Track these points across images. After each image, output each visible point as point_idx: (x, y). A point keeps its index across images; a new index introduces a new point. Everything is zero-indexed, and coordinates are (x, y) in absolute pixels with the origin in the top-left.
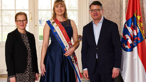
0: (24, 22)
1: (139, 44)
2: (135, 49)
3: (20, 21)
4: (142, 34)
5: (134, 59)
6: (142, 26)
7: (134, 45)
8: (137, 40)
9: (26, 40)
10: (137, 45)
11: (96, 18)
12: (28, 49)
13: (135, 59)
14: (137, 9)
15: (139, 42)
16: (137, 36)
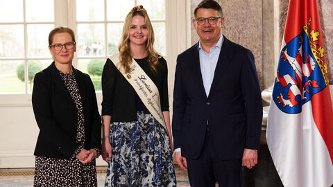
0: (69, 47)
1: (317, 97)
2: (307, 107)
3: (59, 45)
4: (324, 74)
5: (304, 131)
6: (322, 55)
7: (304, 98)
8: (311, 88)
9: (73, 88)
10: (311, 99)
11: (208, 38)
12: (79, 107)
13: (307, 131)
14: (309, 16)
15: (316, 90)
16: (311, 78)
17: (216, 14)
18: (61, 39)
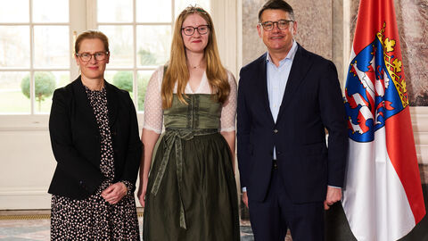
3: (88, 54)
5: (377, 164)
7: (377, 123)
10: (385, 124)
11: (277, 46)
16: (385, 98)
17: (287, 16)
18: (90, 46)
